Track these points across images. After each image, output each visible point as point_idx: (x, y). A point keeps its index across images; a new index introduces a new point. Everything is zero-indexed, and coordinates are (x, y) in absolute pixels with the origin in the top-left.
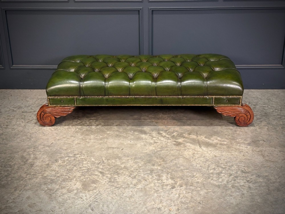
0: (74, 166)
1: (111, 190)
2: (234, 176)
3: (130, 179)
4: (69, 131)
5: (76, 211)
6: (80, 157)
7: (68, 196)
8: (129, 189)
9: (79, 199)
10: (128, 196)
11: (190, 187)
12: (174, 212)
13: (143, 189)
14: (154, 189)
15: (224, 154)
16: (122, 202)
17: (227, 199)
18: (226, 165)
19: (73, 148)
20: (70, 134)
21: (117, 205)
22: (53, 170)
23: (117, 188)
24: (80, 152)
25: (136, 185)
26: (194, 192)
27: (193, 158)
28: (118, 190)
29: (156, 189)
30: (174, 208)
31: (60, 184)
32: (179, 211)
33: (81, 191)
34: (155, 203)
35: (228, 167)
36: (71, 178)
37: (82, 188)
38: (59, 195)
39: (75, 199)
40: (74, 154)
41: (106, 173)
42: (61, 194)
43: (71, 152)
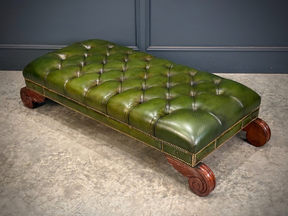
0: (57, 167)
1: (95, 198)
2: (234, 183)
3: (118, 184)
4: (55, 123)
6: (64, 155)
7: (47, 206)
8: (116, 198)
9: (59, 209)
13: (131, 198)
14: (144, 198)
17: (224, 212)
18: (226, 168)
19: (57, 144)
20: (56, 126)
22: (34, 172)
23: (103, 195)
24: (65, 150)
25: (124, 193)
26: (188, 203)
28: (103, 198)
29: (146, 197)
31: (41, 189)
33: (62, 200)
35: (227, 171)
36: (52, 183)
37: (64, 195)
38: (38, 204)
39: (55, 209)
40: (59, 152)
41: (92, 176)
42: (41, 203)
43: (55, 150)
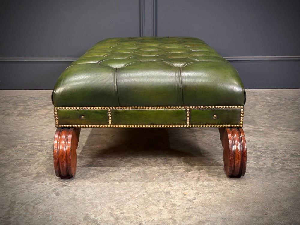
0: (39, 151)
1: (91, 174)
2: (282, 160)
5: (31, 196)
7: (21, 180)
8: (119, 173)
9: (38, 183)
10: (117, 180)
11: (215, 170)
12: (191, 196)
13: (141, 173)
14: (159, 172)
15: (261, 139)
16: (108, 186)
17: (276, 182)
18: (267, 149)
19: (41, 135)
20: (40, 123)
21: (98, 189)
22: (6, 155)
23: (101, 171)
25: (130, 169)
27: (216, 143)
29: (161, 172)
30: (191, 191)
31: (13, 168)
32: (199, 195)
33: (43, 175)
34: (160, 187)
35: (270, 151)
36: (30, 162)
37: (46, 172)
38: (7, 179)
39: (32, 183)
40: (42, 141)
42: (12, 178)
43: (38, 139)
